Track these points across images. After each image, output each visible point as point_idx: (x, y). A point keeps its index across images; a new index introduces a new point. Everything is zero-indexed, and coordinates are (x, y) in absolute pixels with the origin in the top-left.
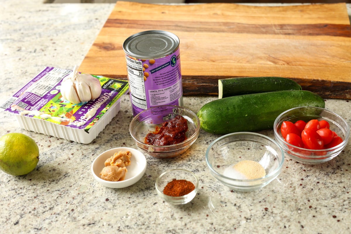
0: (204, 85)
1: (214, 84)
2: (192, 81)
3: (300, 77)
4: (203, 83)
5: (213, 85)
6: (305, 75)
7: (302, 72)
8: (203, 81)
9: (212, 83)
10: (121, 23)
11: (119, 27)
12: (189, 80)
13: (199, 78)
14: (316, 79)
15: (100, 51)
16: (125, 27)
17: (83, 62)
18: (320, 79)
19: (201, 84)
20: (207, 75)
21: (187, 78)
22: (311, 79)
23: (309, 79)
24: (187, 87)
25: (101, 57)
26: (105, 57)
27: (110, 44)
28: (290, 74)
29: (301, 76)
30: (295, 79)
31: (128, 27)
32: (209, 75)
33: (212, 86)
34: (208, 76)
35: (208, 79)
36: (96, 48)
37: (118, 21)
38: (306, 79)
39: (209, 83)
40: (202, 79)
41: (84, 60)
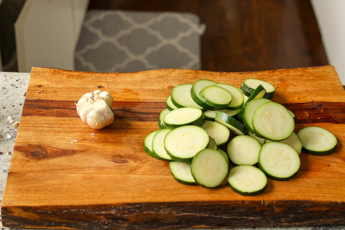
0: (186, 215)
1: (200, 213)
2: (168, 210)
3: (313, 199)
4: (184, 212)
5: (198, 214)
6: (318, 195)
7: (312, 189)
8: (183, 209)
9: (196, 212)
10: (47, 108)
11: (44, 115)
12: (165, 209)
13: (178, 205)
14: (333, 200)
15: (28, 161)
16: (52, 115)
17: (8, 183)
18: (339, 201)
19: (181, 214)
20: (188, 200)
21: (162, 206)
22: (328, 201)
23: (325, 202)
24: (162, 220)
25: (32, 172)
26: (38, 171)
27: (40, 147)
28: (299, 193)
29: (313, 196)
30: (306, 202)
31: (58, 115)
32: (191, 200)
33: (196, 216)
34: (190, 202)
35: (191, 206)
36: (20, 155)
37: (41, 104)
38: (321, 201)
39: (192, 212)
40: (182, 207)
41: (8, 179)
